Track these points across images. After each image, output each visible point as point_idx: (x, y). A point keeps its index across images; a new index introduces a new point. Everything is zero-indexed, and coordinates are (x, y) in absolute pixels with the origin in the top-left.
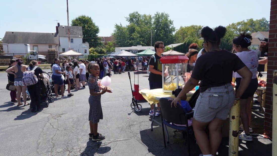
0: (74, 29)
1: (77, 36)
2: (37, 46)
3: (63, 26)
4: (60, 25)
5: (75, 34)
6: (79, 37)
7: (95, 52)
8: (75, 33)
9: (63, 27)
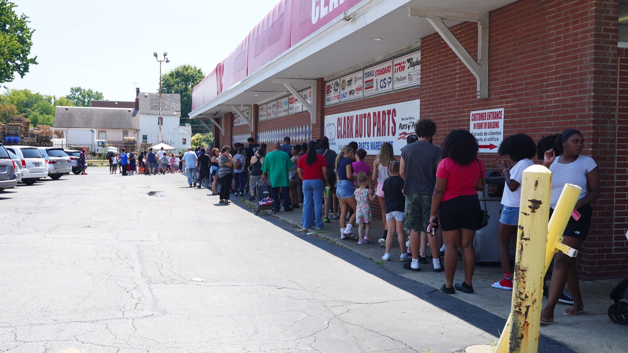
0: (165, 99)
1: (171, 113)
2: (105, 132)
3: (146, 94)
4: (140, 91)
5: (166, 110)
6: (174, 115)
7: (204, 143)
8: (167, 107)
9: (146, 96)
